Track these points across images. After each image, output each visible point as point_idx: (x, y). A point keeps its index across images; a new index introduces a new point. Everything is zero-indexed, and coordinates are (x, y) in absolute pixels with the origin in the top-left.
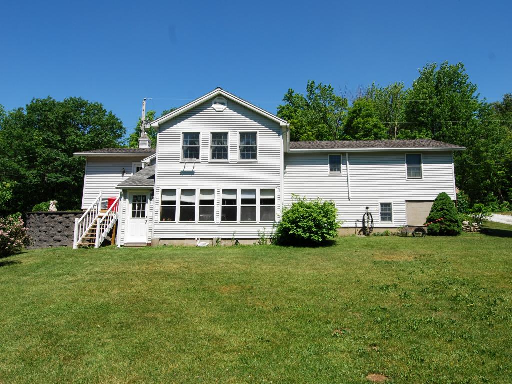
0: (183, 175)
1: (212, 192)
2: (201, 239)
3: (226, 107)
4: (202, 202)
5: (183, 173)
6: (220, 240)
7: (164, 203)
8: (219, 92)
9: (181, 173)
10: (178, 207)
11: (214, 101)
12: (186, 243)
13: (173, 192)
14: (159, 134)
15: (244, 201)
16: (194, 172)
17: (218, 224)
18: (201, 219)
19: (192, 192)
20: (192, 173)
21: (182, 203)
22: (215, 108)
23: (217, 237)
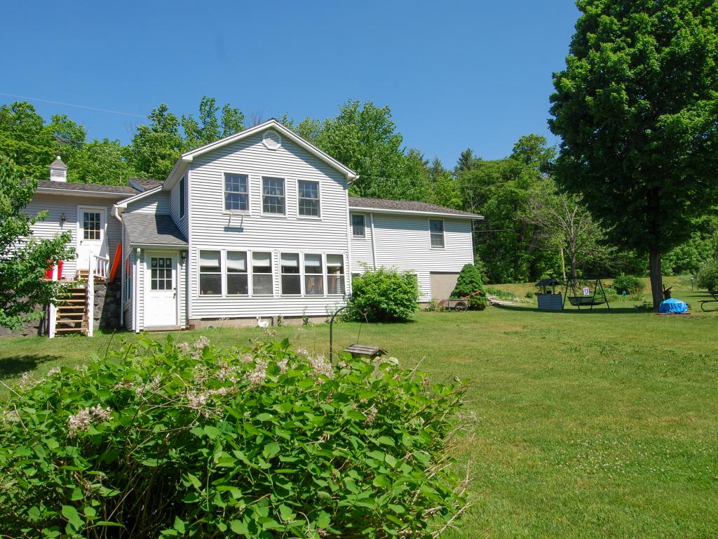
0: (227, 231)
1: (268, 255)
2: (262, 318)
3: (280, 145)
4: (256, 269)
5: (227, 229)
6: (282, 319)
7: (203, 269)
8: (273, 124)
9: (225, 228)
10: (224, 274)
11: (264, 135)
12: (245, 323)
13: (216, 254)
14: (190, 171)
15: (308, 269)
16: (243, 229)
17: (277, 297)
18: (255, 291)
19: (242, 255)
20: (240, 230)
21: (230, 270)
22: (267, 145)
23: (278, 315)
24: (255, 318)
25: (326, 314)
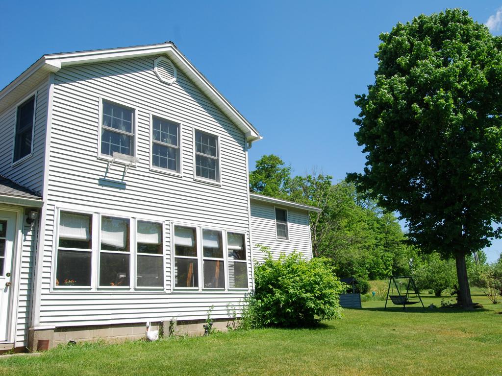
0: (103, 185)
1: (158, 228)
3: (175, 79)
4: (142, 247)
5: (104, 182)
6: (175, 325)
7: (64, 242)
8: (170, 49)
9: (100, 180)
10: (96, 252)
11: (157, 61)
12: (122, 333)
13: (86, 220)
15: (208, 251)
16: (125, 184)
17: (169, 292)
18: (140, 282)
19: (123, 225)
20: (121, 185)
21: (104, 246)
22: (160, 76)
23: (169, 319)
24: (144, 324)
25: (227, 317)
